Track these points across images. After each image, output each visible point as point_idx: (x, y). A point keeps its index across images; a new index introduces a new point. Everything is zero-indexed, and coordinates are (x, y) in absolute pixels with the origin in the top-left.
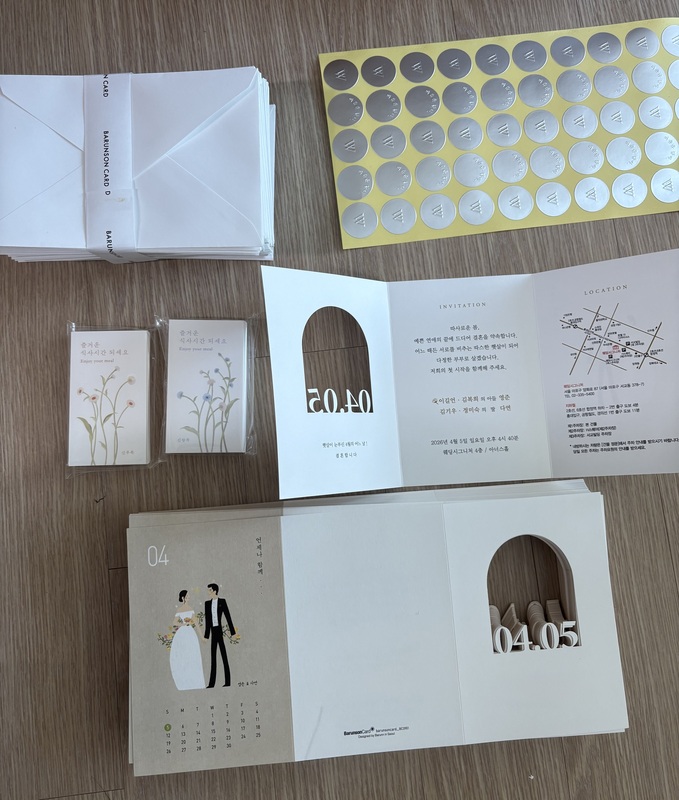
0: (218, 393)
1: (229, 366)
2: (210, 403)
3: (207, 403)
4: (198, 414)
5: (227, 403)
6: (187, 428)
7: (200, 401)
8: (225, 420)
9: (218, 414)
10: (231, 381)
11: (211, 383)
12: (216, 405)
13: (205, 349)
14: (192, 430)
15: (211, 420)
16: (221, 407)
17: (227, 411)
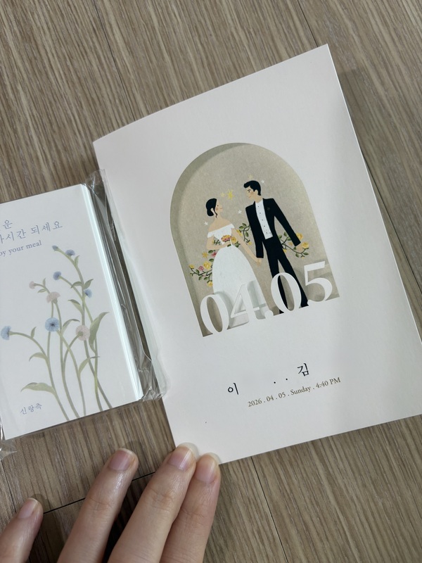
0: (68, 311)
1: (75, 263)
2: (60, 333)
3: (55, 335)
4: (45, 356)
5: (88, 324)
6: (33, 386)
7: (42, 334)
8: (92, 354)
9: (79, 349)
10: (84, 287)
11: (54, 299)
12: (70, 333)
13: (28, 246)
14: (43, 387)
15: (69, 362)
16: (80, 334)
17: (93, 338)
